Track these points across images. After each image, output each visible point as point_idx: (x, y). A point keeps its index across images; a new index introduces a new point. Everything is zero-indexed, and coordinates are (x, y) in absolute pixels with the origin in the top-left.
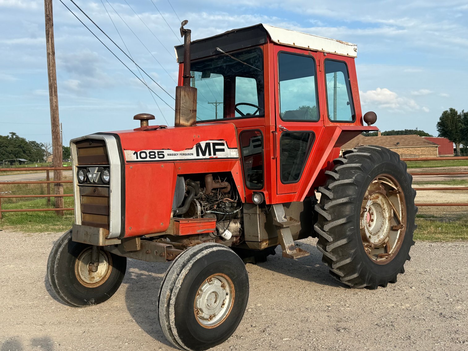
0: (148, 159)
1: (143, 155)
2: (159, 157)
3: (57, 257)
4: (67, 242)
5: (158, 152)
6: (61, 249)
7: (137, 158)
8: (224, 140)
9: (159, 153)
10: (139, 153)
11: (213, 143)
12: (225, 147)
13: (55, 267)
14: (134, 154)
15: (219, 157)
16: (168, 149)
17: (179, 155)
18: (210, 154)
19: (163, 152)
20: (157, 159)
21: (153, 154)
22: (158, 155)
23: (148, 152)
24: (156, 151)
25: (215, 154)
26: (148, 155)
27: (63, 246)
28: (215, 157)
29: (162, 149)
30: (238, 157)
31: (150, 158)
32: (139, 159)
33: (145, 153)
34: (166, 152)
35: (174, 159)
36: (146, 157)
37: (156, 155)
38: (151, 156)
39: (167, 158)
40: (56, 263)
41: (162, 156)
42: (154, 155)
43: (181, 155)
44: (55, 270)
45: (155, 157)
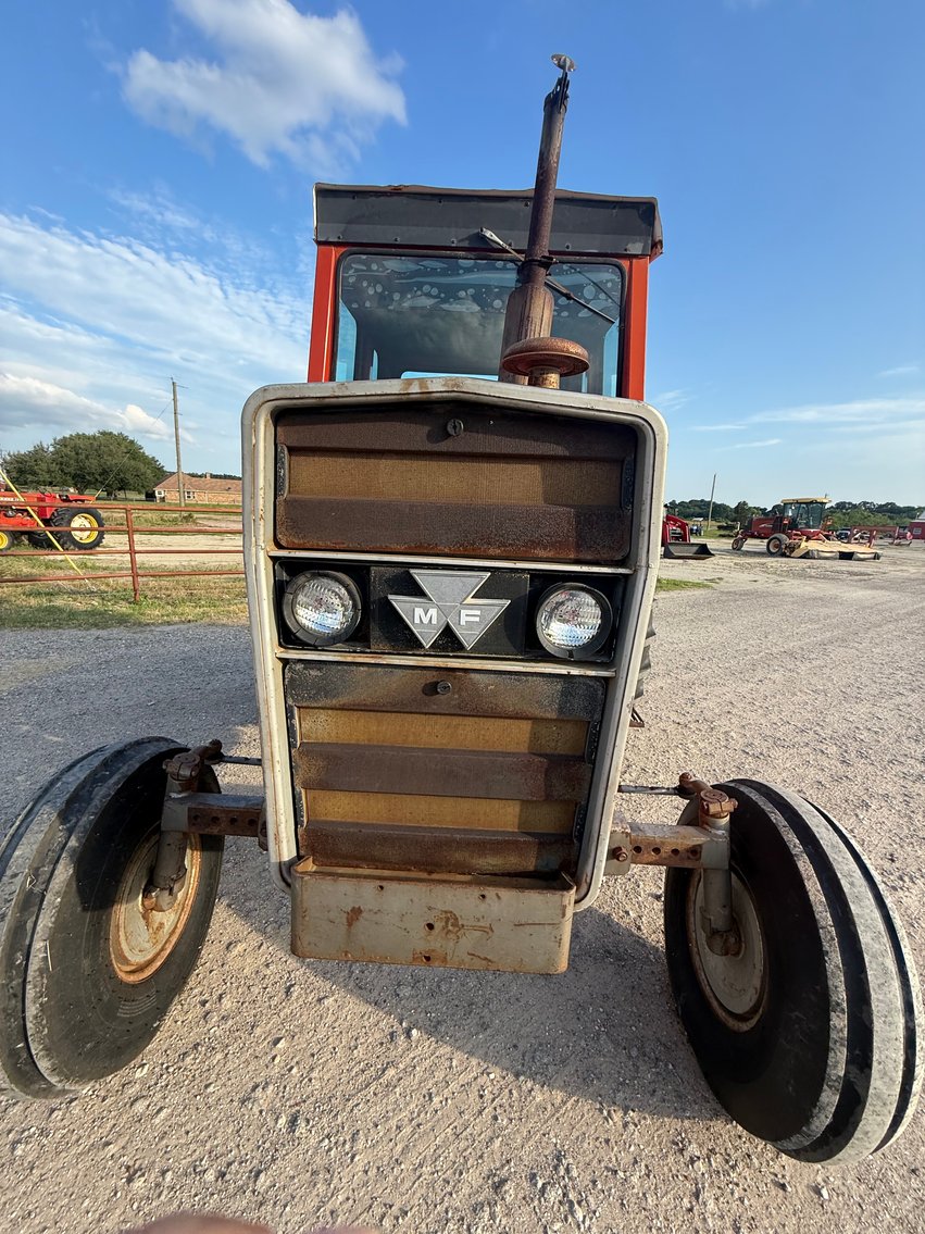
3: (35, 964)
4: (71, 871)
6: (46, 921)
13: (32, 1010)
27: (53, 900)
40: (30, 993)
44: (29, 1025)
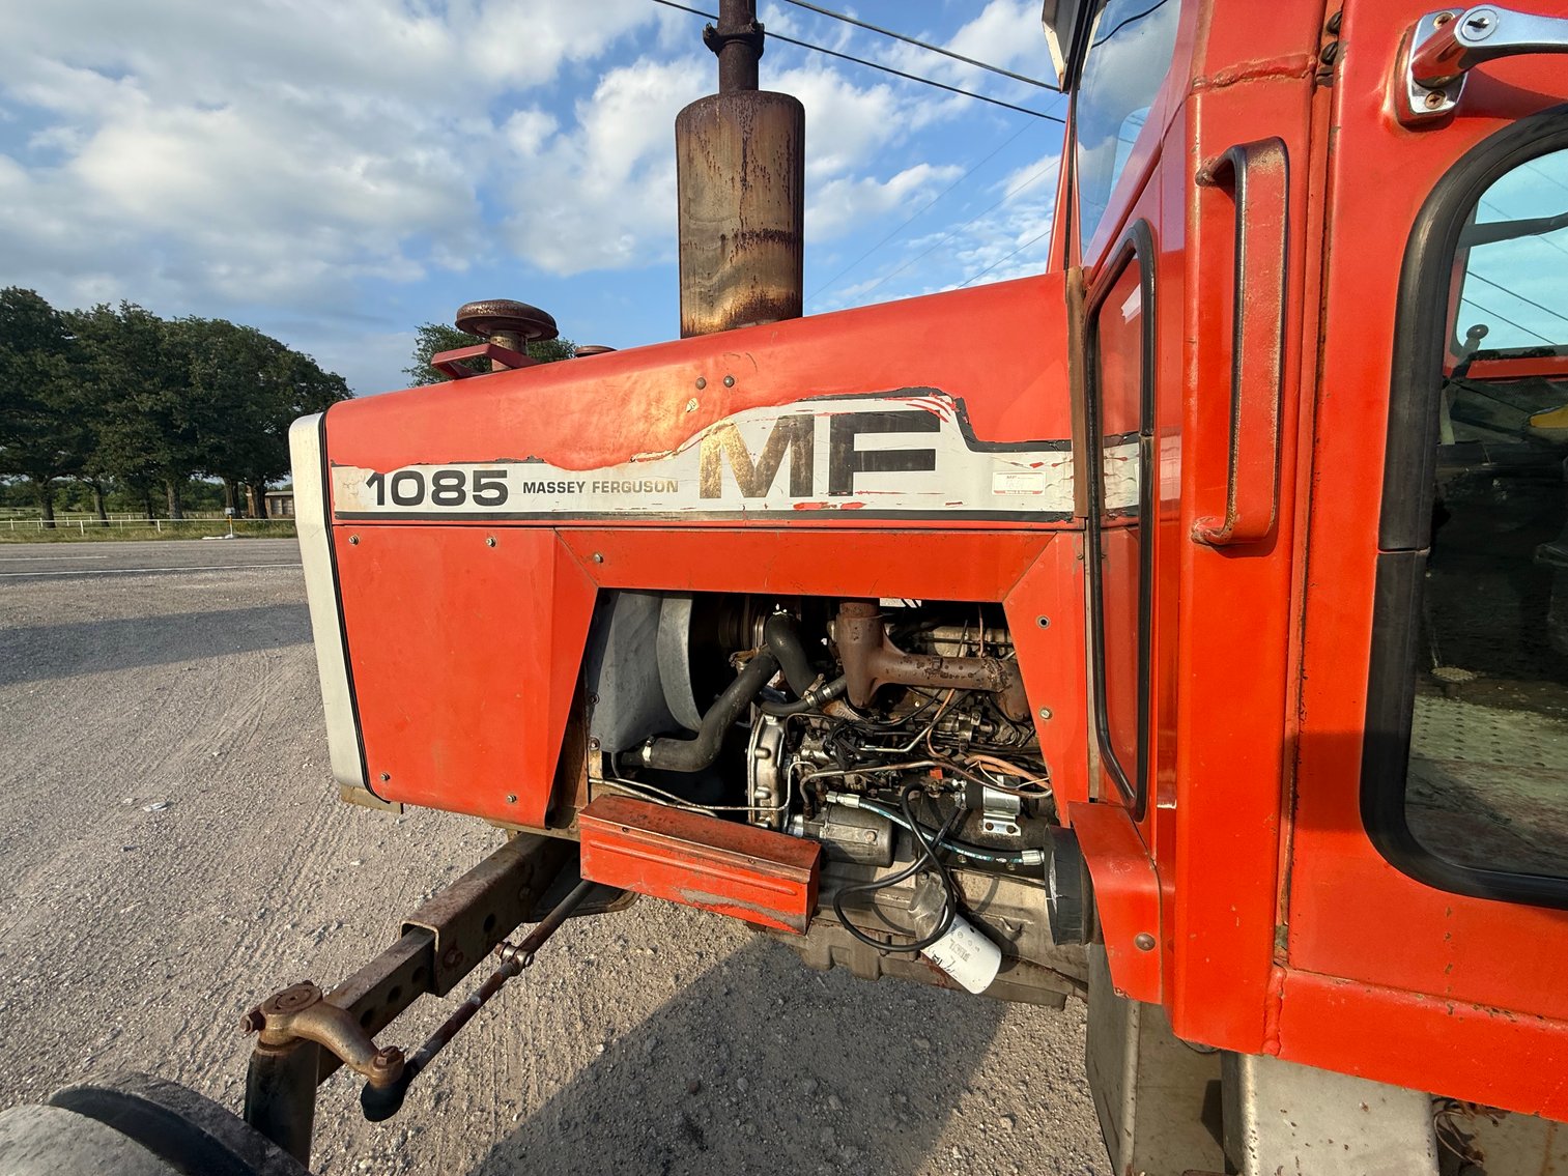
0: (428, 506)
1: (408, 489)
2: (479, 500)
5: (478, 475)
7: (381, 501)
8: (937, 393)
9: (484, 481)
10: (389, 478)
11: (834, 418)
12: (947, 440)
14: (370, 483)
15: (872, 503)
16: (529, 460)
17: (587, 488)
18: (802, 485)
19: (503, 474)
20: (470, 506)
21: (454, 482)
22: (478, 487)
23: (428, 473)
24: (468, 470)
25: (841, 483)
26: (430, 488)
28: (839, 502)
29: (497, 462)
30: (1068, 506)
31: (437, 500)
32: (390, 506)
33: (419, 478)
34: (517, 475)
35: (560, 509)
36: (418, 500)
37: (468, 487)
38: (443, 495)
39: (517, 503)
41: (494, 494)
42: (458, 488)
43: (598, 491)
45: (461, 499)
